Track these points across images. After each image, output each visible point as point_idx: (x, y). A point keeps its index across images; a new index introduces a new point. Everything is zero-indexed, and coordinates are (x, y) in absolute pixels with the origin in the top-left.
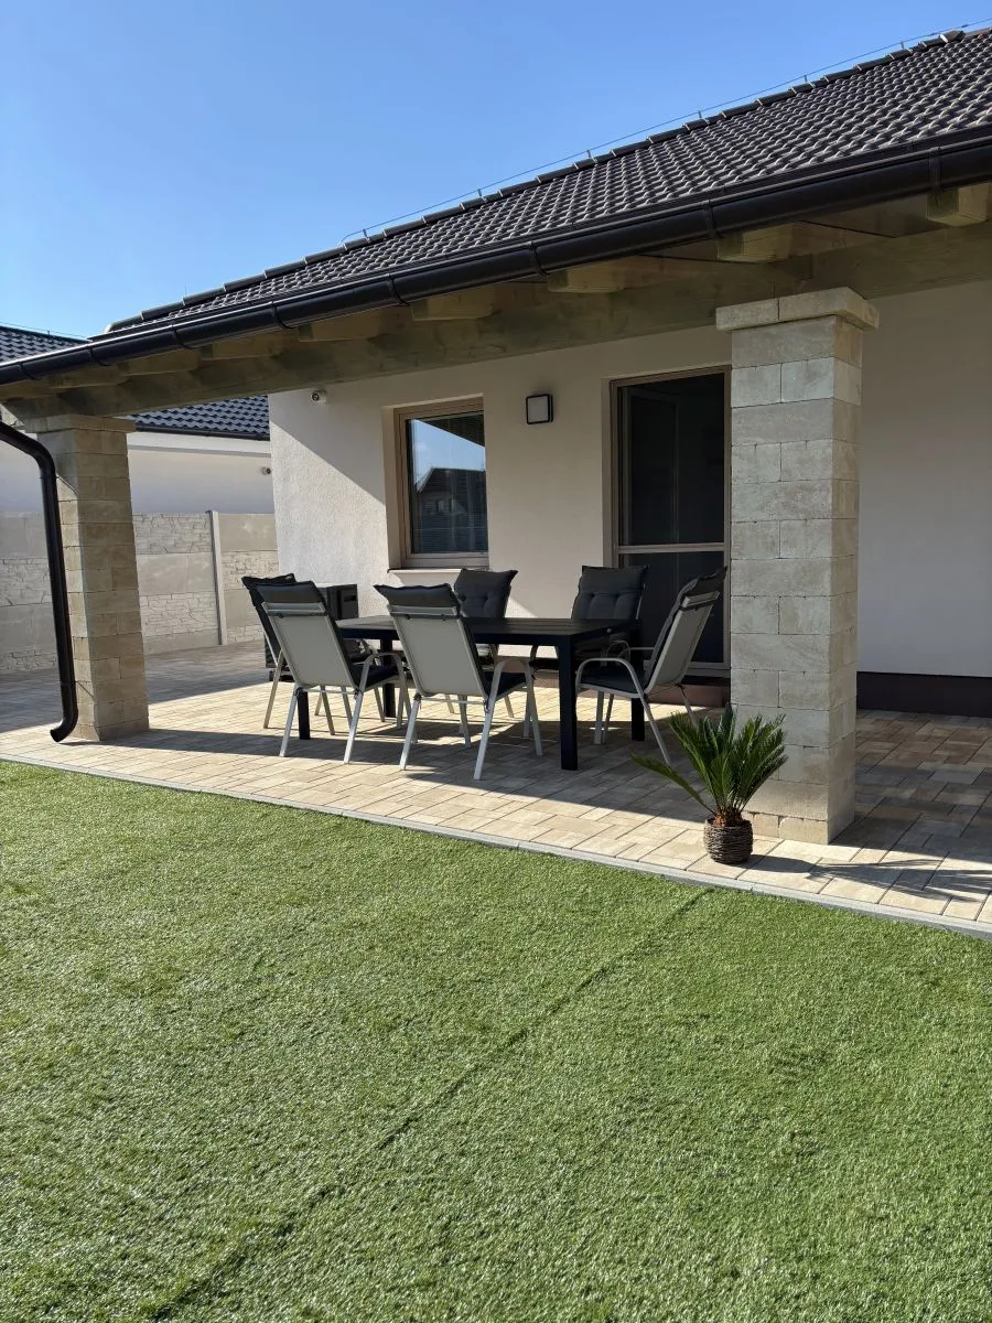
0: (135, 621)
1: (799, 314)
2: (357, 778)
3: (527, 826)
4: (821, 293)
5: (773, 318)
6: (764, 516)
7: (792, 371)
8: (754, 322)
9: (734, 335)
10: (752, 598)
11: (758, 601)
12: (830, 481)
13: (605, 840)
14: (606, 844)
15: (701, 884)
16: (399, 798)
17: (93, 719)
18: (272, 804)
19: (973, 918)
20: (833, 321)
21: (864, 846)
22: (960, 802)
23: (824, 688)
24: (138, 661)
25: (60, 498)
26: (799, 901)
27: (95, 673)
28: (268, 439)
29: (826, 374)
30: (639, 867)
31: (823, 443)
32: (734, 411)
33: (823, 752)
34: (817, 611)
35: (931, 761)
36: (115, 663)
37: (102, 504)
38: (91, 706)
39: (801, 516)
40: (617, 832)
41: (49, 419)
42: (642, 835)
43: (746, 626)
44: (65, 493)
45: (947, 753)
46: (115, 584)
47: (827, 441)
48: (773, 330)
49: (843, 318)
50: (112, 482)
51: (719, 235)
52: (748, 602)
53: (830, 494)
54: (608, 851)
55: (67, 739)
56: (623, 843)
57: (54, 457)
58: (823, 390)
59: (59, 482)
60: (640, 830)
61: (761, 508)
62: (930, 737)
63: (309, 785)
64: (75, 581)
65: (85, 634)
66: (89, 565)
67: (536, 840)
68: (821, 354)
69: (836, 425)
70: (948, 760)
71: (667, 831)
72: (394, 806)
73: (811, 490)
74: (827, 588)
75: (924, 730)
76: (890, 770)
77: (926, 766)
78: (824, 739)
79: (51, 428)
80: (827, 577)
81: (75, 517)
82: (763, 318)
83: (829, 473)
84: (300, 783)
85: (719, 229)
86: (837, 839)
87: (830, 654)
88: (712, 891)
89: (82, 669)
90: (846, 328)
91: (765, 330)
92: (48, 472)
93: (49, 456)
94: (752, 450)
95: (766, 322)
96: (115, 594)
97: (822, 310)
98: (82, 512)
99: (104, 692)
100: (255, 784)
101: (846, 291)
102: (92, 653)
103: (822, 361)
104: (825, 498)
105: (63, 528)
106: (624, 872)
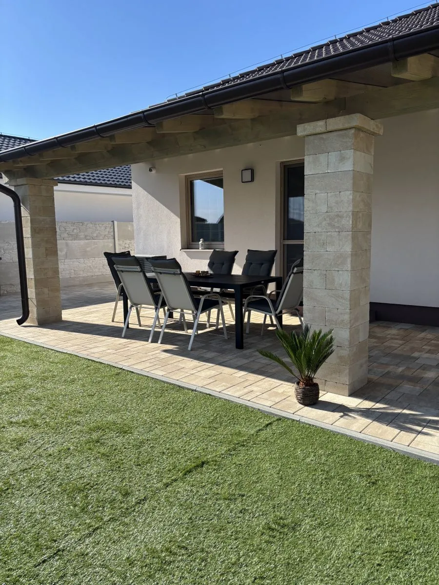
0: (56, 271)
1: (336, 127)
2: (139, 349)
3: (205, 378)
4: (347, 116)
5: (323, 130)
6: (319, 230)
7: (333, 156)
8: (314, 132)
9: (306, 138)
10: (313, 271)
11: (316, 272)
12: (350, 214)
13: (238, 388)
14: (238, 391)
15: (276, 415)
16: (152, 361)
17: (36, 316)
18: (94, 361)
19: (407, 444)
20: (353, 131)
21: (366, 399)
22: (426, 376)
23: (347, 317)
24: (58, 290)
25: (22, 215)
26: (322, 428)
27: (37, 294)
28: (131, 188)
29: (349, 158)
30: (249, 404)
31: (348, 193)
32: (305, 177)
33: (346, 350)
34: (344, 278)
35: (420, 352)
36: (46, 290)
37: (41, 218)
38: (35, 310)
39: (337, 230)
40: (246, 384)
41: (18, 180)
42: (258, 386)
43: (310, 285)
44: (25, 213)
45: (429, 348)
46: (47, 255)
47: (350, 192)
48: (324, 136)
49: (358, 129)
50: (46, 208)
51: (289, 87)
52: (311, 273)
53: (351, 219)
54: (237, 394)
55: (24, 324)
56: (246, 390)
57: (20, 197)
58: (348, 166)
59: (22, 208)
60: (258, 384)
61: (318, 226)
62: (424, 338)
63: (116, 352)
64: (29, 253)
65: (33, 277)
66: (35, 246)
67: (205, 387)
68: (347, 148)
69: (354, 184)
70: (429, 352)
71: (272, 384)
72: (148, 365)
73: (342, 217)
74: (348, 266)
75: (422, 335)
76: (396, 356)
77: (416, 354)
78: (347, 343)
79: (20, 184)
80: (349, 260)
81: (29, 224)
82: (318, 130)
83: (351, 208)
84: (111, 351)
85: (288, 84)
86: (353, 394)
87: (350, 300)
88: (280, 419)
89: (31, 292)
90: (362, 134)
91: (321, 136)
92: (17, 204)
93: (18, 197)
94: (314, 197)
95: (320, 132)
96: (47, 259)
97: (347, 126)
98: (32, 221)
99: (40, 303)
100: (92, 350)
101: (358, 115)
102: (36, 286)
103: (347, 151)
104: (349, 221)
105: (24, 229)
106: (241, 406)
